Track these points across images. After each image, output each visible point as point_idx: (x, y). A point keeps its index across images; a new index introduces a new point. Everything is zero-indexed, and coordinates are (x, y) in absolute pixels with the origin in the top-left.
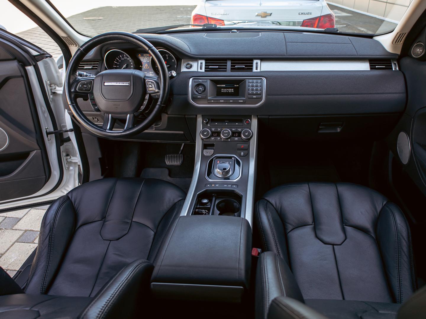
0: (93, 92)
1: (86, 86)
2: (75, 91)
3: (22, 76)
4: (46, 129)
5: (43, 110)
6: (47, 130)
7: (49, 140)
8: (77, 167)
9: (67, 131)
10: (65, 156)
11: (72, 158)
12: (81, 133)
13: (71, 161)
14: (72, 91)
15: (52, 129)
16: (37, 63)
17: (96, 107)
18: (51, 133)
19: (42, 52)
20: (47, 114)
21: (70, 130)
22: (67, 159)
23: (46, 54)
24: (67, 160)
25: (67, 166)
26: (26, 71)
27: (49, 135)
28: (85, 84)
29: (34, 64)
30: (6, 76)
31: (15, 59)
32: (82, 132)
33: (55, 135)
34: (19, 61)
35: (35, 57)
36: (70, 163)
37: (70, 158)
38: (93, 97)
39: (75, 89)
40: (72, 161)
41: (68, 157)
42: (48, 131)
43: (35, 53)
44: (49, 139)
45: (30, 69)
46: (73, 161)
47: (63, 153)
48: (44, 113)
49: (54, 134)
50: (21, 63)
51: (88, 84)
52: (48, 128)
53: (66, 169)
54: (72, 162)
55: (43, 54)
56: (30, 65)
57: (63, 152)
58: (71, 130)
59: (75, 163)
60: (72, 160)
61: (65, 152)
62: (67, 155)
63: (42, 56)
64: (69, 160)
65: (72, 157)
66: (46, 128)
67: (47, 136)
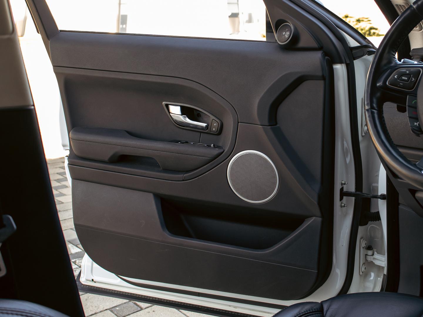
0: (417, 92)
1: (406, 79)
2: (384, 87)
3: (323, 78)
4: (342, 184)
5: (345, 147)
6: (345, 186)
7: (341, 206)
8: (382, 277)
9: (376, 197)
10: (363, 248)
11: (376, 256)
12: (399, 204)
13: (372, 262)
14: (378, 85)
15: (351, 188)
16: (354, 61)
17: (415, 124)
18: (349, 194)
19: (364, 43)
20: (350, 159)
21: (381, 195)
22: (366, 255)
23: (370, 47)
24: (366, 257)
25: (363, 269)
26: (331, 72)
27: (344, 197)
28: (404, 74)
29: (348, 62)
30: (300, 75)
31: (320, 48)
32: (400, 202)
33: (355, 200)
34: (326, 54)
35: (352, 51)
36: (370, 265)
37: (373, 255)
38: (416, 103)
39: (385, 82)
40: (374, 261)
41: (370, 252)
42: (345, 190)
43: (353, 43)
44: (343, 205)
45: (340, 69)
46: (377, 263)
47: (362, 240)
48: (345, 154)
49: (353, 198)
50: (328, 57)
51: (410, 75)
52: (345, 184)
53: (361, 273)
54: (374, 263)
55: (366, 47)
56: (341, 62)
57: (362, 238)
58: (383, 197)
59: (380, 268)
60: (374, 259)
61: (366, 240)
62: (369, 248)
63: (364, 49)
64: (370, 259)
65: (375, 253)
66: (343, 182)
67: (341, 199)
